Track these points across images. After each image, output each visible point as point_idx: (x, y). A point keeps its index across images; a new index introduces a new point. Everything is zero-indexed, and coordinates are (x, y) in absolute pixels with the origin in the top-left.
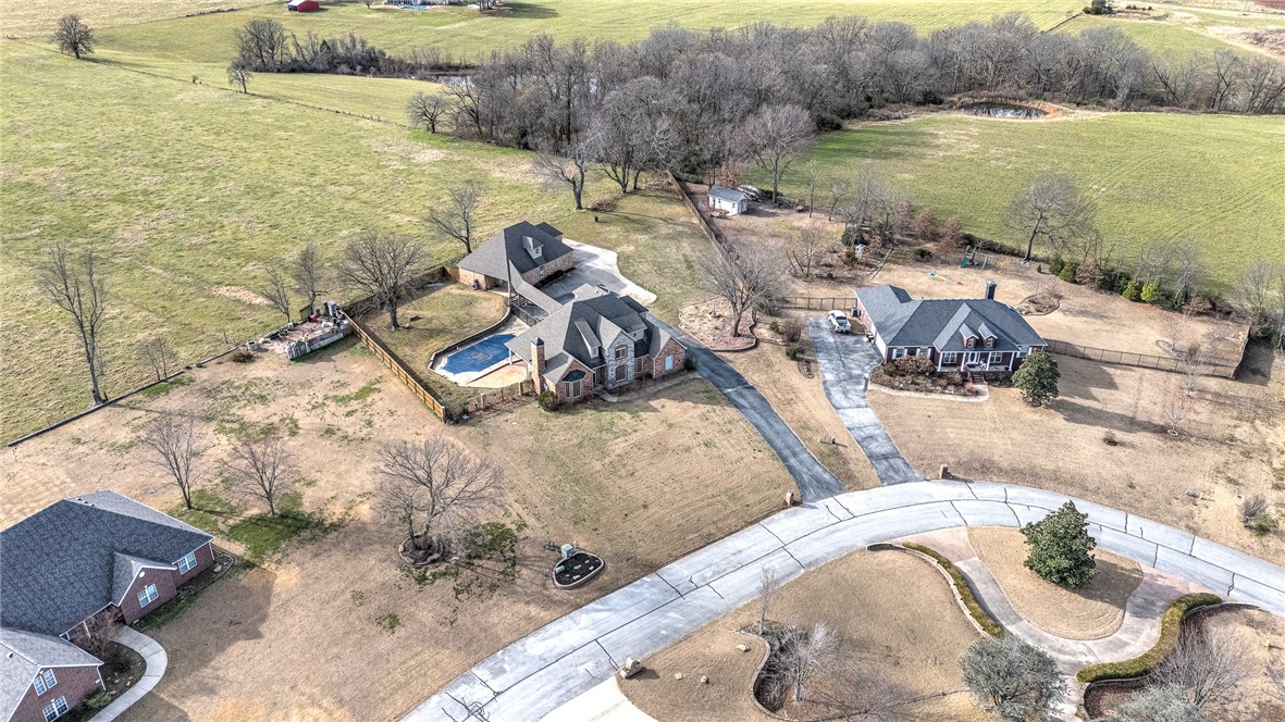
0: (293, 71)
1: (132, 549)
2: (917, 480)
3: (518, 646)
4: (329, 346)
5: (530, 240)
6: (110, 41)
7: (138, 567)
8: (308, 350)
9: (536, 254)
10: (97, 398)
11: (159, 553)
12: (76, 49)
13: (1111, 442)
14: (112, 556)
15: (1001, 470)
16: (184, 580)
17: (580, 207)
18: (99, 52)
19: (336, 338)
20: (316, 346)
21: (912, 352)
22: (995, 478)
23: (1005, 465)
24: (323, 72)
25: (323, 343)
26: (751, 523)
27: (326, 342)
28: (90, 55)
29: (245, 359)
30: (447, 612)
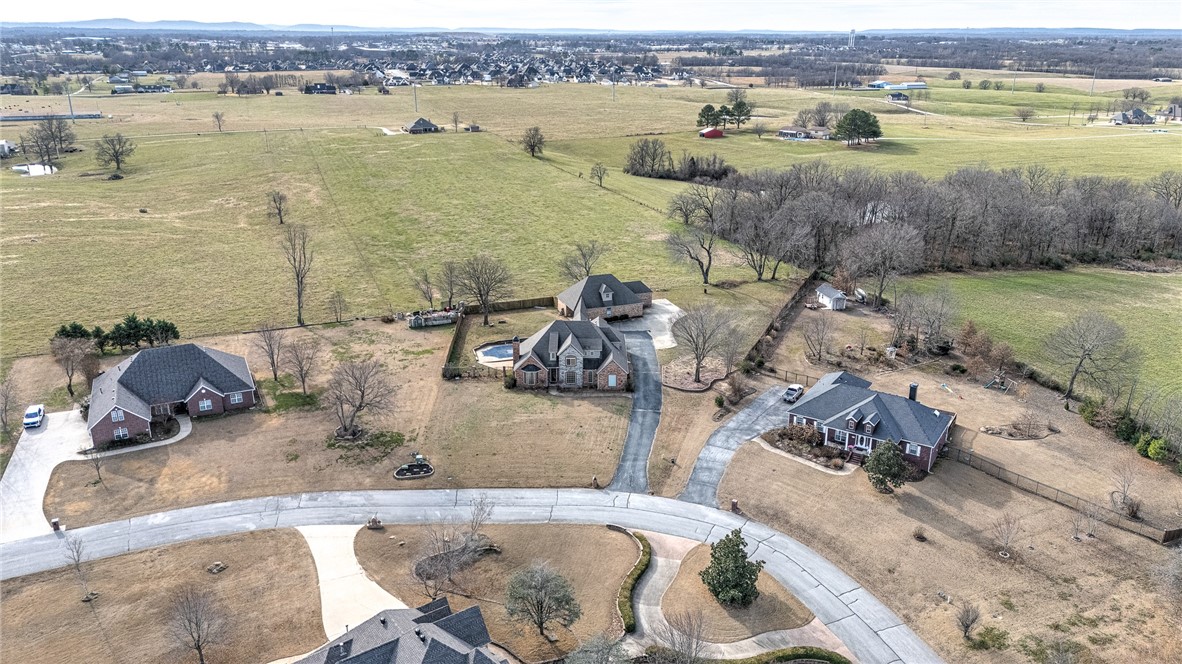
0: (661, 177)
1: (210, 379)
2: (711, 506)
3: (337, 493)
4: (438, 325)
5: (605, 286)
6: (566, 148)
7: (202, 386)
8: (423, 324)
9: (607, 298)
10: (300, 321)
11: (222, 386)
12: (533, 150)
13: (921, 538)
14: (199, 379)
15: (787, 522)
16: (233, 407)
17: (706, 282)
18: (546, 153)
19: (445, 322)
20: (430, 323)
21: (810, 422)
22: (776, 526)
23: (794, 521)
24: (682, 180)
25: (435, 323)
26: (552, 487)
27: (437, 323)
28: (539, 154)
29: (389, 321)
30: (323, 465)
